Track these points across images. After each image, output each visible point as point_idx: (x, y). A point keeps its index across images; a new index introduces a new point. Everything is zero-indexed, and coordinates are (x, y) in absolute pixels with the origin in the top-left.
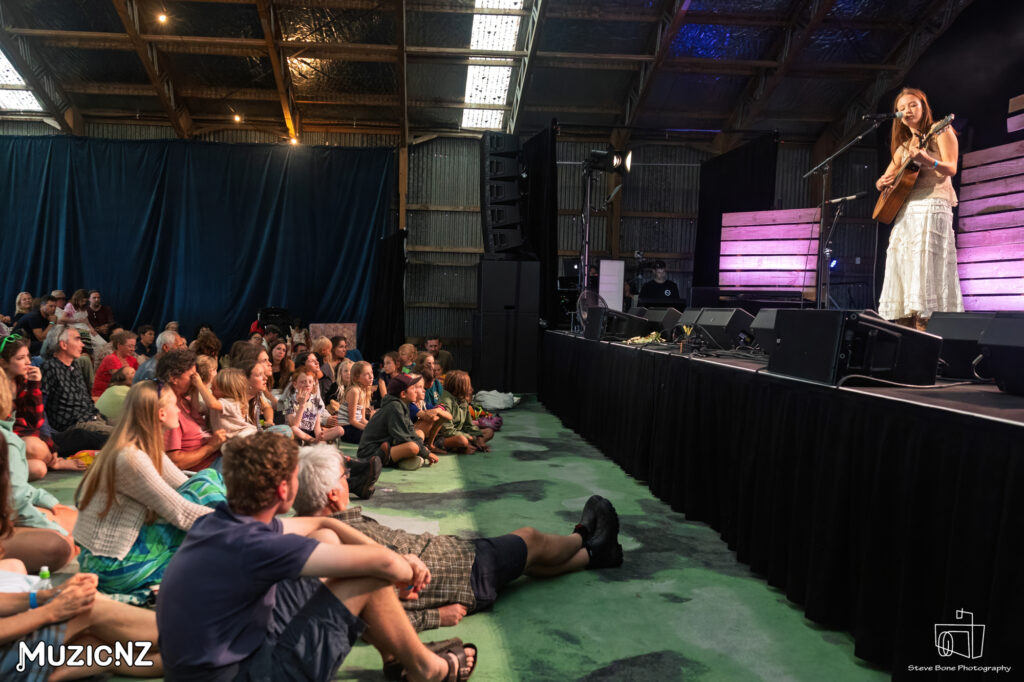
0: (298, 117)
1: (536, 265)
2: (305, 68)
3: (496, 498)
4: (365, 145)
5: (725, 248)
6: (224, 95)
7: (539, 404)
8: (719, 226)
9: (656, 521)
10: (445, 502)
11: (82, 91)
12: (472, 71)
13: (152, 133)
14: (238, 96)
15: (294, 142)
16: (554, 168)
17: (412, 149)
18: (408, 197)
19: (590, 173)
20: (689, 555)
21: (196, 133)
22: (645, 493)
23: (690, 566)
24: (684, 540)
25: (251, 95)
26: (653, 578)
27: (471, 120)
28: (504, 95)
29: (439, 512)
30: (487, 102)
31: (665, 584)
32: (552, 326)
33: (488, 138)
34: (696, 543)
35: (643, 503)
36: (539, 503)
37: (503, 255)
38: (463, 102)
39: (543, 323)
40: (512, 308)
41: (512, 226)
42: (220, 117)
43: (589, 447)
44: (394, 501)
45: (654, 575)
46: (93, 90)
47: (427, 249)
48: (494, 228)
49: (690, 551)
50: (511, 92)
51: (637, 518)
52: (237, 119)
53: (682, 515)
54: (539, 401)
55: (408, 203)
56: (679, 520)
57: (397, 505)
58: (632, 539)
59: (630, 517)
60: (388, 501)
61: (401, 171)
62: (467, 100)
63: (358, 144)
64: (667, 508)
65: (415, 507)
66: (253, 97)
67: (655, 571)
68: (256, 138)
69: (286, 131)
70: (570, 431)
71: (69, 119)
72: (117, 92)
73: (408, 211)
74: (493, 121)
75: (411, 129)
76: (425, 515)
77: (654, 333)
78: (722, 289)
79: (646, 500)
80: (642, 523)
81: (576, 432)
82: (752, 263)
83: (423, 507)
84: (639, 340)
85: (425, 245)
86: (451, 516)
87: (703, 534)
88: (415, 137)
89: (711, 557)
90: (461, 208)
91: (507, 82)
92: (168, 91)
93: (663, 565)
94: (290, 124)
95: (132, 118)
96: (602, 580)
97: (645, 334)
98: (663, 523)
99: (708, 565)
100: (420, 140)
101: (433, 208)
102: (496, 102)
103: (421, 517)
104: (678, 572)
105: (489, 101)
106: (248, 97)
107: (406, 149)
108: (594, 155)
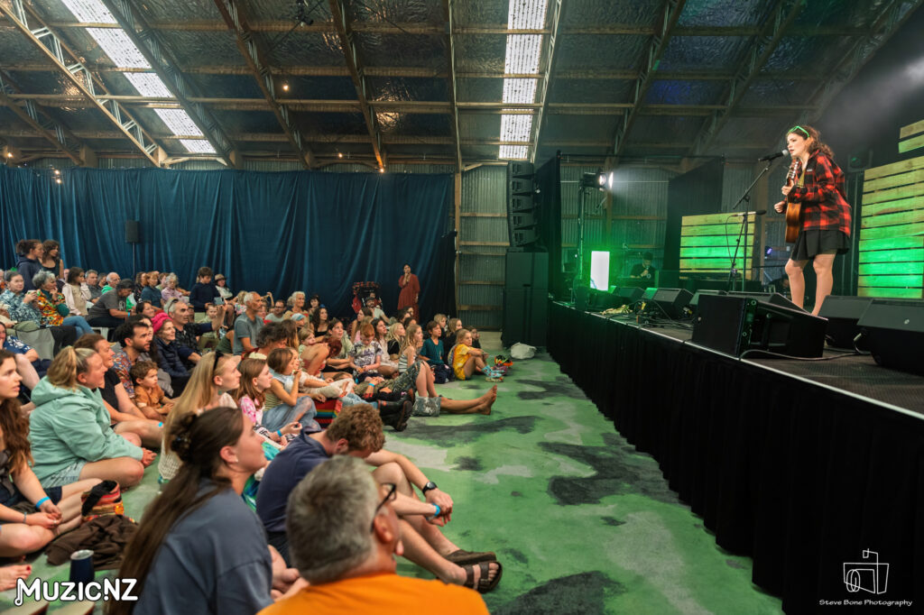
0: (385, 154)
1: (546, 255)
2: (389, 119)
3: (496, 431)
4: (432, 171)
5: (684, 241)
6: (335, 139)
7: (548, 355)
8: (680, 226)
9: (612, 452)
10: (458, 433)
11: (240, 139)
12: (504, 118)
13: (288, 166)
14: (344, 140)
15: (382, 171)
16: (558, 185)
17: (464, 174)
18: (461, 208)
19: (584, 189)
20: (631, 483)
21: (318, 166)
22: (610, 427)
23: (632, 493)
24: (631, 469)
25: (353, 139)
26: (599, 502)
27: (504, 154)
28: (528, 135)
29: (450, 442)
30: (516, 140)
31: (607, 507)
32: (558, 299)
33: (511, 165)
34: (640, 472)
35: (606, 436)
36: (527, 435)
37: (522, 249)
38: (498, 141)
39: (551, 296)
40: (528, 285)
41: (529, 228)
42: (333, 155)
43: (577, 388)
44: (420, 433)
45: (600, 500)
46: (248, 138)
47: (475, 244)
48: (516, 229)
49: (634, 478)
50: (532, 132)
51: (598, 449)
52: (340, 156)
53: (633, 447)
54: (548, 352)
55: (461, 211)
56: (630, 451)
57: (420, 436)
58: (590, 467)
59: (593, 448)
60: (416, 432)
61: (456, 190)
62: (502, 139)
63: (427, 172)
64: (624, 441)
65: (434, 438)
66: (355, 141)
67: (601, 497)
68: (357, 169)
69: (377, 163)
70: (565, 376)
71: (232, 158)
72: (264, 139)
73: (462, 217)
74: (521, 154)
75: (463, 160)
76: (439, 444)
77: (624, 306)
78: (681, 271)
79: (609, 433)
80: (601, 453)
81: (570, 377)
82: (704, 252)
83: (439, 438)
84: (612, 311)
85: (473, 240)
86: (458, 445)
87: (646, 463)
88: (467, 166)
89: (649, 484)
90: (498, 215)
91: (529, 125)
92: (297, 138)
93: (610, 491)
94: (379, 159)
95: (275, 157)
96: (558, 504)
97: (617, 307)
98: (617, 453)
99: (645, 491)
100: (469, 168)
101: (479, 215)
102: (523, 140)
103: (436, 446)
104: (619, 498)
105: (518, 139)
106: (351, 141)
107: (460, 175)
108: (586, 176)
